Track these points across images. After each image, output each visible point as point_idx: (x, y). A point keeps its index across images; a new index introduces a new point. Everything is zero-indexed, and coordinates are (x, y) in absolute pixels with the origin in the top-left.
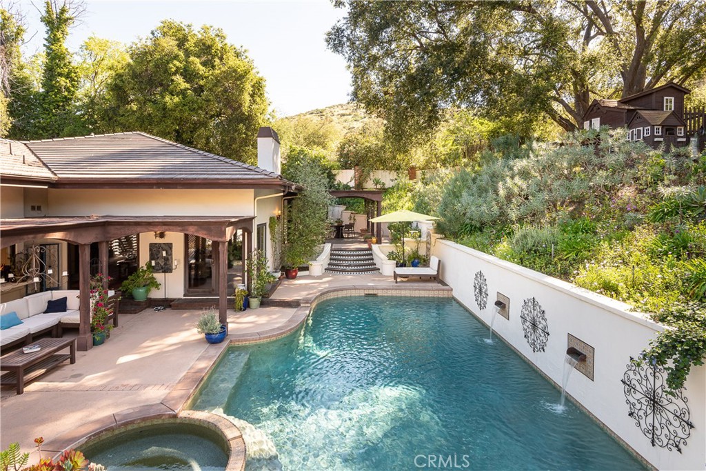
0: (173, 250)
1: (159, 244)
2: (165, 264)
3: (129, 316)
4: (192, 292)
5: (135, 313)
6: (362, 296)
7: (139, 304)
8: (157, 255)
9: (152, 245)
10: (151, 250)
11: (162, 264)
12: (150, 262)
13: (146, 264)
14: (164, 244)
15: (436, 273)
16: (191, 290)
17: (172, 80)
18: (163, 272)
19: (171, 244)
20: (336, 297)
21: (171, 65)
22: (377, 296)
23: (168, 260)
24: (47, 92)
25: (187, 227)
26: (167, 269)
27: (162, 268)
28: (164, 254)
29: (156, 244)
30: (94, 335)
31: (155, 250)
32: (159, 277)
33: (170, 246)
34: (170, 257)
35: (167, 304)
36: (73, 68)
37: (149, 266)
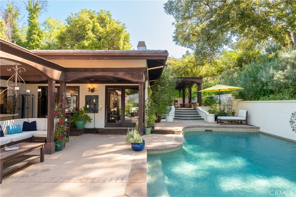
0: (99, 99)
1: (91, 96)
2: (95, 108)
3: (74, 137)
4: (109, 125)
5: (78, 136)
6: (203, 131)
7: (79, 131)
8: (90, 102)
9: (87, 97)
10: (86, 99)
11: (92, 108)
12: (86, 106)
13: (84, 107)
14: (94, 96)
15: (245, 119)
16: (109, 123)
17: (87, 34)
18: (93, 112)
19: (98, 96)
20: (189, 131)
21: (87, 26)
22: (213, 131)
23: (96, 105)
24: (29, 42)
25: (117, 73)
26: (95, 111)
27: (93, 110)
28: (94, 101)
29: (89, 96)
30: (56, 143)
31: (89, 99)
32: (91, 115)
33: (97, 97)
34: (97, 104)
35: (96, 131)
36: (41, 31)
37: (85, 108)
